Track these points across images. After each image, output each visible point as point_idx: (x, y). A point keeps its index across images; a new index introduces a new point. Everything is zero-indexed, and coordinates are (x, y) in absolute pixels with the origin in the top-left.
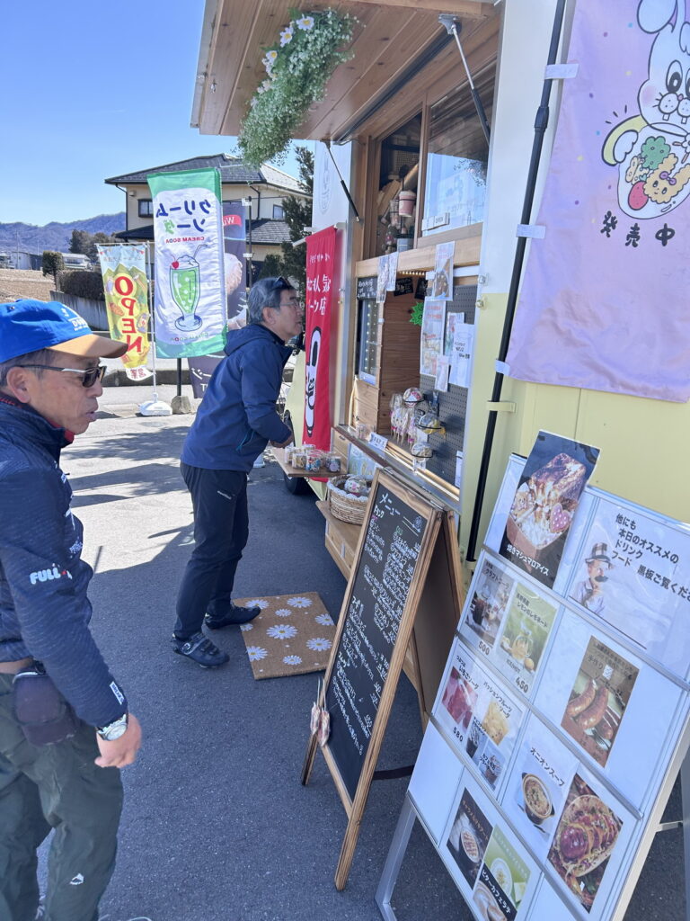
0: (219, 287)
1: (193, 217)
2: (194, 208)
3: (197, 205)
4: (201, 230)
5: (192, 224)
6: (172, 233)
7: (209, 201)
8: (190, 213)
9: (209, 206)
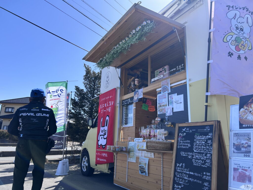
0: (64, 112)
1: (58, 93)
2: (58, 91)
3: (59, 90)
4: (60, 97)
5: (57, 95)
6: (51, 98)
7: (63, 89)
8: (57, 92)
9: (63, 91)
